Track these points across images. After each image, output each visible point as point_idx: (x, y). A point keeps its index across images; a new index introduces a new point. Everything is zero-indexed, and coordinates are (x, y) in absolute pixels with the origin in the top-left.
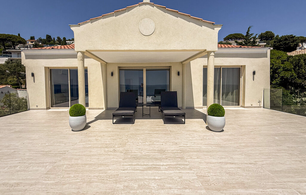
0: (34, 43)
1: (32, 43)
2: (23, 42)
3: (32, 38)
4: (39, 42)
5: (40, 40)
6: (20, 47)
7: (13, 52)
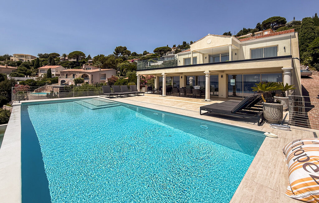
0: (175, 50)
1: (174, 50)
2: (170, 50)
3: (174, 46)
4: (178, 48)
5: (179, 46)
6: (168, 54)
7: (165, 57)
